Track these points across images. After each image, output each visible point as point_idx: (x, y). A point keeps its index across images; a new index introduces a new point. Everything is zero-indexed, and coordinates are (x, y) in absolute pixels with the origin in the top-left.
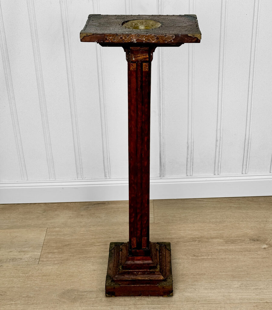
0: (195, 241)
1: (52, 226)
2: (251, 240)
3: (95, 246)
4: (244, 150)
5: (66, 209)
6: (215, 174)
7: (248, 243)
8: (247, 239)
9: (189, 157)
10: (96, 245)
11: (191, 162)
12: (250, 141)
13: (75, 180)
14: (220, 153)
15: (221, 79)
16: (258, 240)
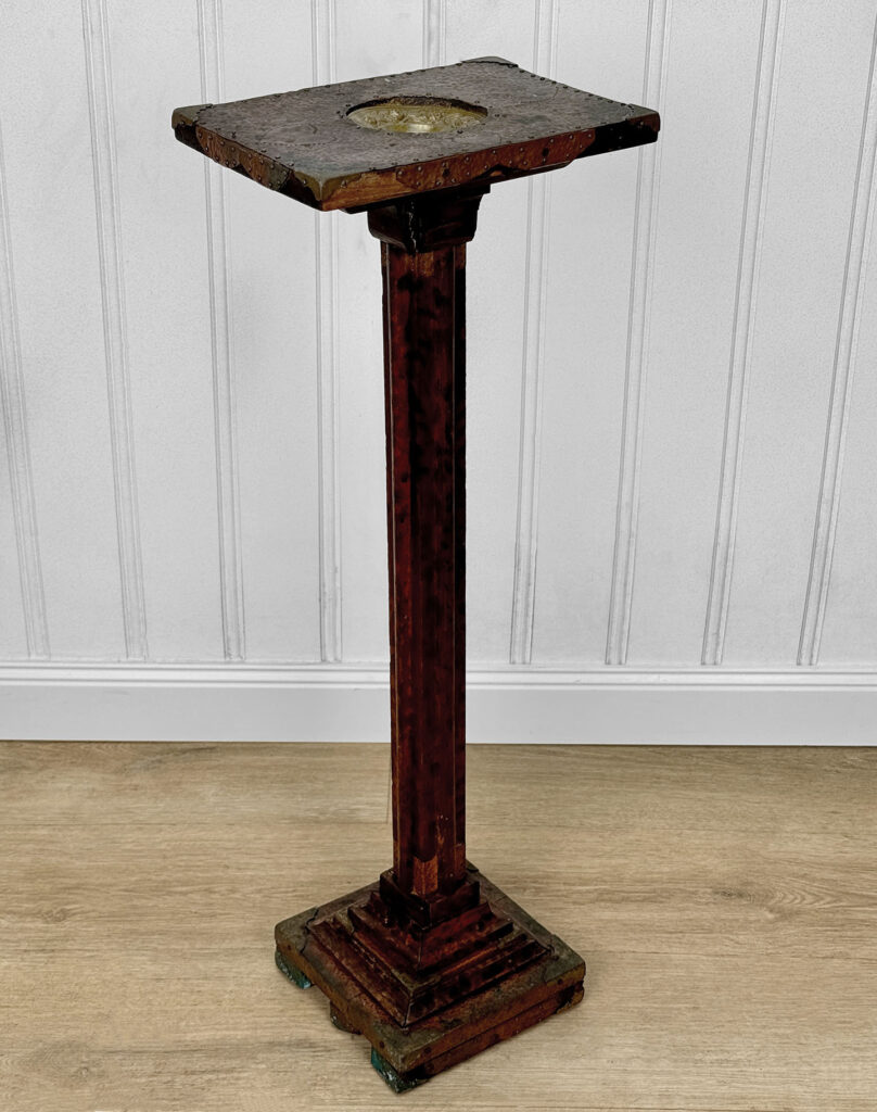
0: (525, 889)
1: (24, 819)
2: (717, 893)
3: (170, 893)
4: (712, 580)
5: (81, 765)
6: (608, 663)
7: (707, 904)
8: (702, 890)
9: (520, 596)
10: (176, 893)
11: (527, 615)
12: (731, 550)
13: (119, 662)
14: (629, 588)
15: (637, 329)
16: (741, 895)
